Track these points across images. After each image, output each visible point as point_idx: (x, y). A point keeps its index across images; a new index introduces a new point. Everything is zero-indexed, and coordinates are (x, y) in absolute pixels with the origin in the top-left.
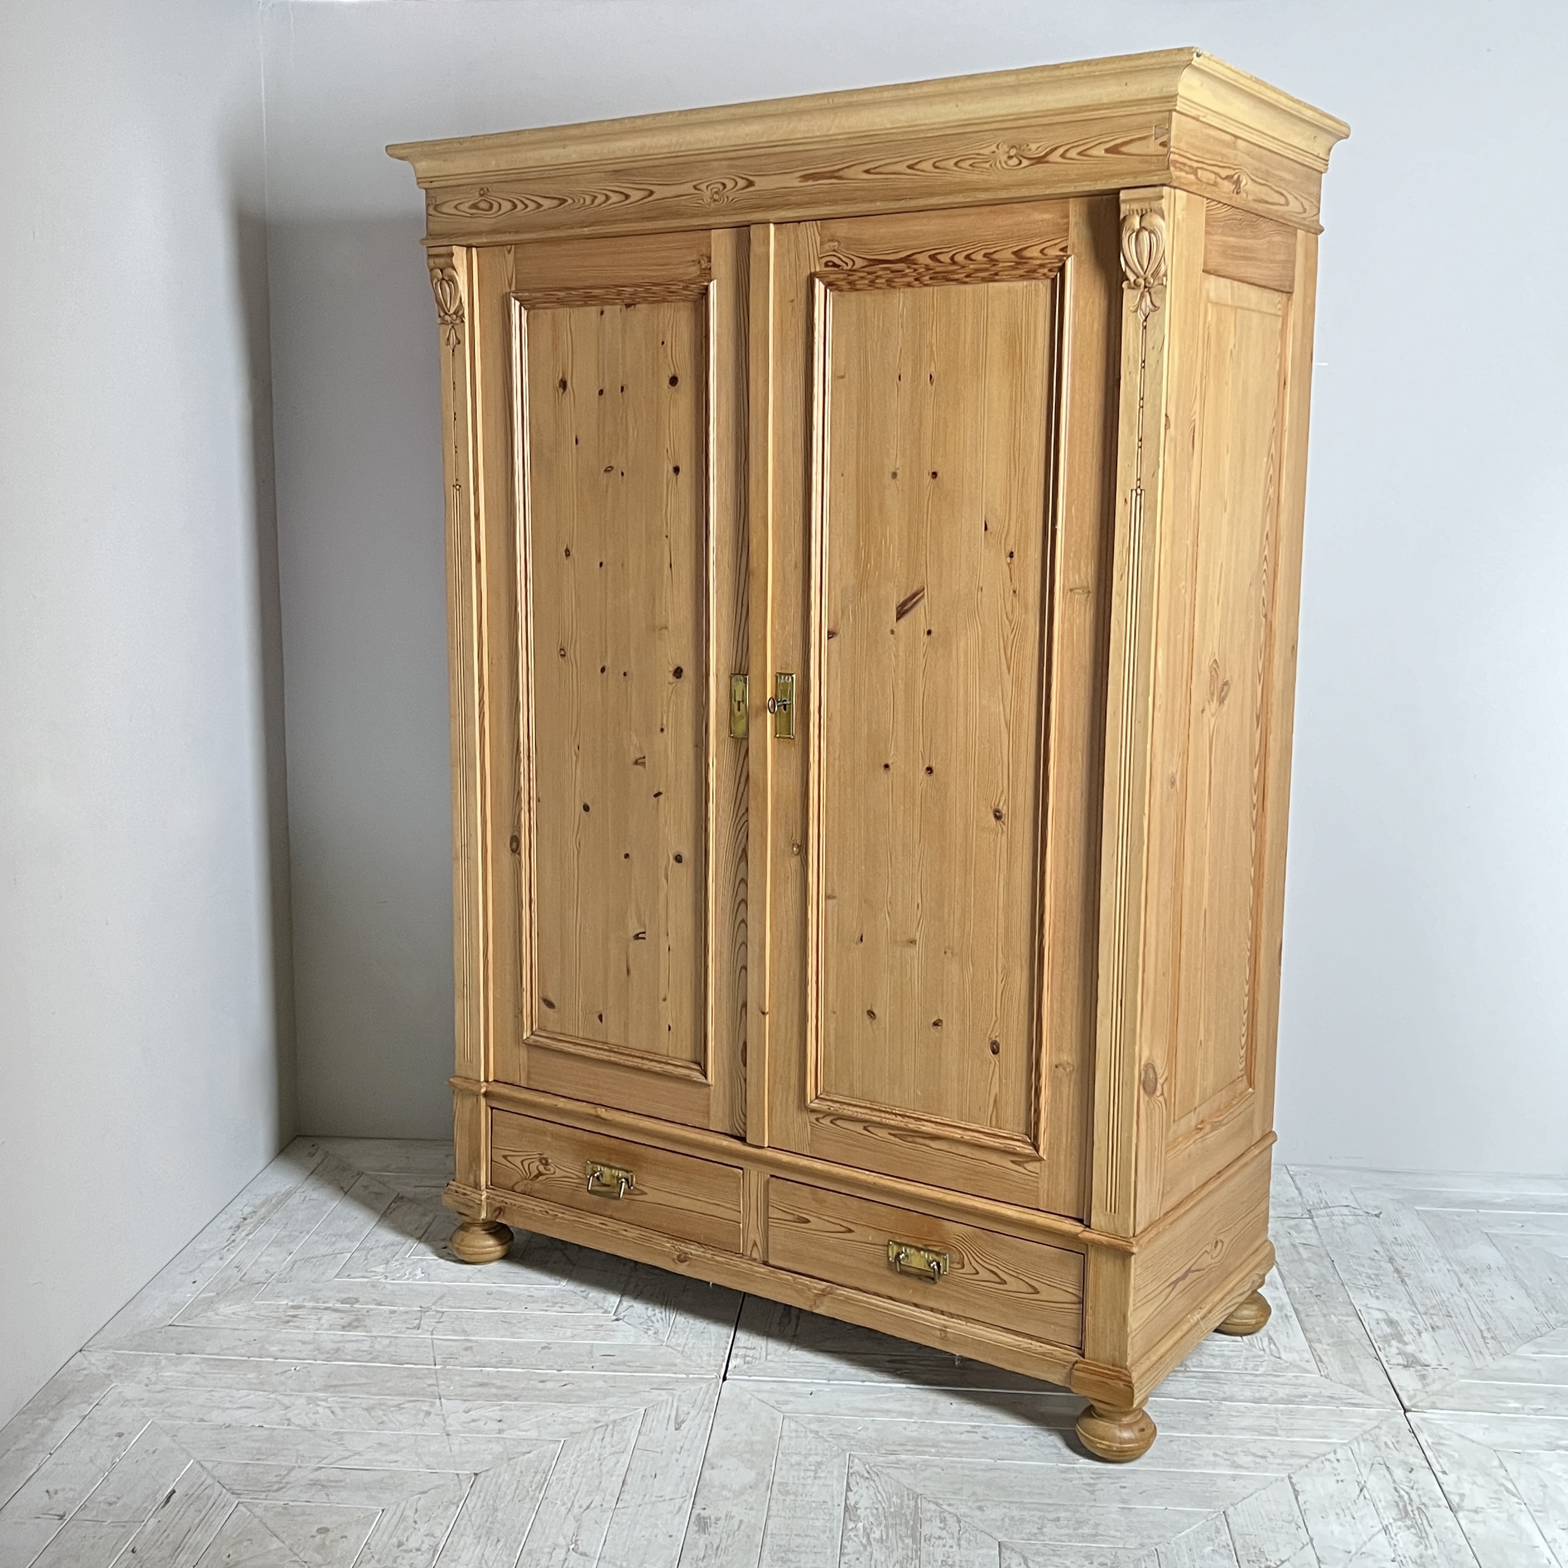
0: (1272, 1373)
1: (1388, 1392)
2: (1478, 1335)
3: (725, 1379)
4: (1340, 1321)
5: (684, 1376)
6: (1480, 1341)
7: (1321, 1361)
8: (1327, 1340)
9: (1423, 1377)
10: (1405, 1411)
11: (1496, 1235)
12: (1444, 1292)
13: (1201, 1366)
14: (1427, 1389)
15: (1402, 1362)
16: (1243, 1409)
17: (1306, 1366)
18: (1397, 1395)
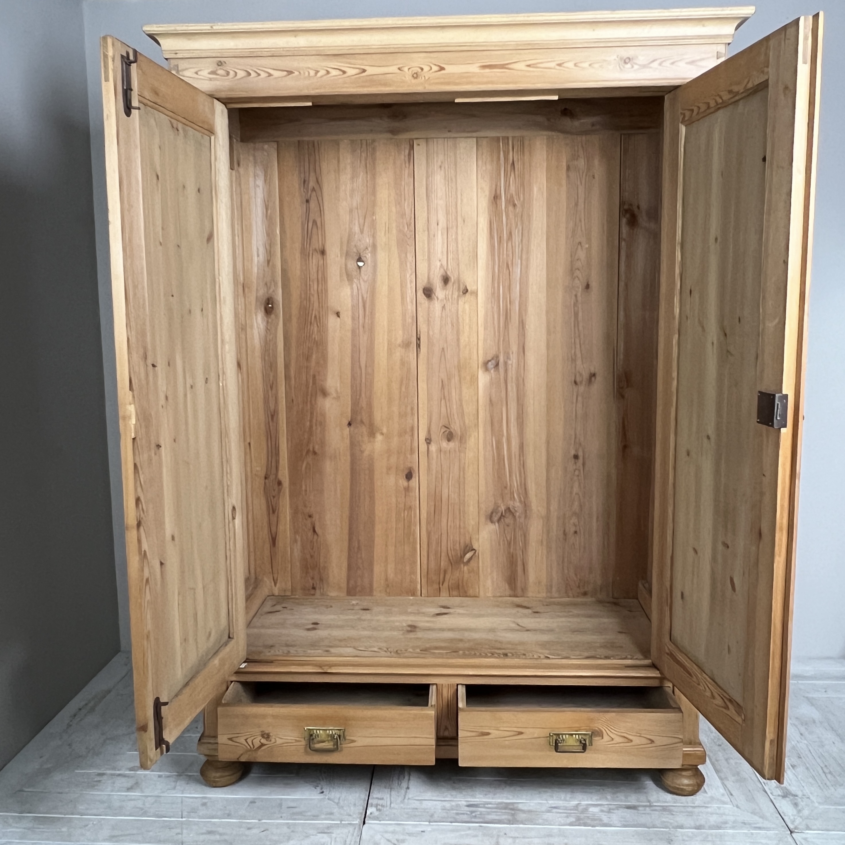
0: (703, 805)
1: (777, 817)
2: (821, 771)
3: (364, 823)
4: (736, 763)
5: (339, 822)
6: (823, 776)
7: (732, 795)
8: (732, 778)
9: (796, 805)
10: (791, 832)
11: (813, 698)
12: (793, 741)
13: (658, 801)
14: (801, 814)
15: (780, 794)
16: (690, 834)
17: (723, 799)
18: (783, 819)
